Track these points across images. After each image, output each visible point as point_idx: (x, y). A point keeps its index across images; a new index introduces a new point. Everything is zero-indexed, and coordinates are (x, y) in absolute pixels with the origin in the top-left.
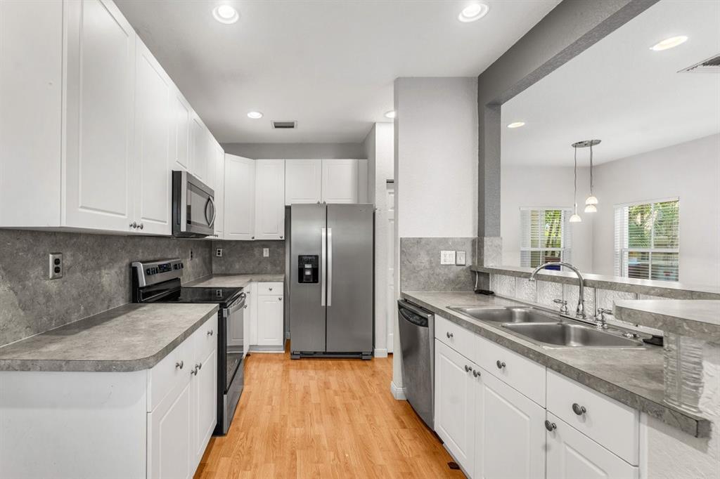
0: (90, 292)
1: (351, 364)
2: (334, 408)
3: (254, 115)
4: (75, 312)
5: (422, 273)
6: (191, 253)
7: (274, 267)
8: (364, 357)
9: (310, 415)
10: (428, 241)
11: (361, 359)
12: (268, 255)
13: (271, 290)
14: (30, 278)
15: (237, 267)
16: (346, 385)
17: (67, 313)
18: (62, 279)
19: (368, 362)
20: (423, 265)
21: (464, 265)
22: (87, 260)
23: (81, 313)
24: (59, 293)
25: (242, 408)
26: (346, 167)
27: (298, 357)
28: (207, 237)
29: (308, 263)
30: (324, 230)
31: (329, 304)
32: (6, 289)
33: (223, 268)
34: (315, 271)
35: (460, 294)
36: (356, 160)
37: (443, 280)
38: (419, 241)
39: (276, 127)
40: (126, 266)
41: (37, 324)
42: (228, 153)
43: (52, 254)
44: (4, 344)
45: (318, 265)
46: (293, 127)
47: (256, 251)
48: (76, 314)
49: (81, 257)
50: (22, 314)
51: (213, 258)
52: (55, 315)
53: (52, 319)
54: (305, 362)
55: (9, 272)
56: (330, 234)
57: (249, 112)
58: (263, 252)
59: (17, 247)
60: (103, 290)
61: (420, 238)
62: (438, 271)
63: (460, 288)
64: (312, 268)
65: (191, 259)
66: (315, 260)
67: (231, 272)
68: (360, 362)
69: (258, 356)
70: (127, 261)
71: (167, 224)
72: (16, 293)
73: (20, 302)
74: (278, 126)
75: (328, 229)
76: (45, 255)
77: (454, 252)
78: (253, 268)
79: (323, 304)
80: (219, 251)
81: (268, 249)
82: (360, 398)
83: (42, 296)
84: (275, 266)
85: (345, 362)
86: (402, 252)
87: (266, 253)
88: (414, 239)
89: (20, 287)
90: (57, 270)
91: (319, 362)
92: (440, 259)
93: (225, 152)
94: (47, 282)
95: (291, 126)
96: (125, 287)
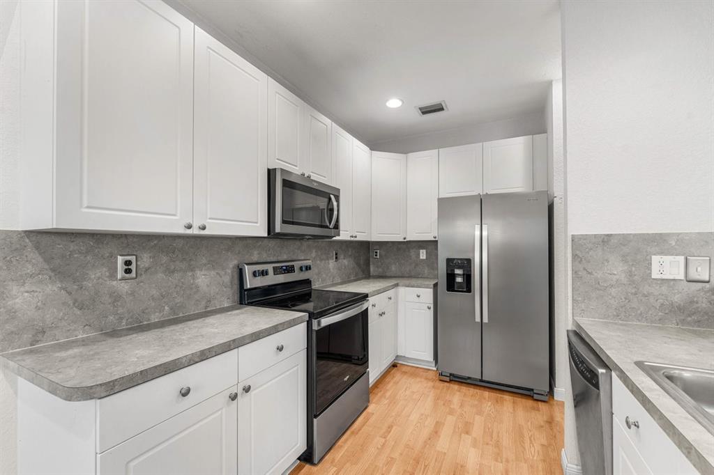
0: (177, 293)
1: (514, 402)
2: (462, 466)
3: (394, 103)
4: (155, 312)
5: (613, 291)
6: (336, 254)
7: (432, 271)
8: (536, 397)
9: (426, 466)
10: (625, 239)
11: (531, 397)
12: (425, 258)
13: (419, 296)
14: (90, 278)
15: (393, 269)
16: (495, 435)
17: (143, 312)
18: (137, 280)
19: (541, 405)
20: (615, 278)
21: (708, 282)
22: (174, 261)
23: (165, 313)
24: (132, 294)
25: (353, 433)
26: (516, 148)
27: (448, 379)
28: (334, 238)
29: (459, 268)
30: (478, 227)
31: (486, 320)
32: (55, 288)
33: (380, 270)
34: (468, 277)
35: (694, 332)
36: (531, 136)
37: (658, 305)
38: (606, 240)
39: (424, 113)
40: (233, 268)
41: (101, 322)
42: (373, 150)
43: (120, 255)
44: (52, 340)
45: (471, 271)
46: (442, 109)
47: (413, 253)
48: (157, 314)
49: (165, 259)
50: (79, 312)
51: (371, 259)
52: (126, 315)
53: (121, 319)
54: (455, 387)
55: (59, 272)
56: (485, 233)
57: (387, 100)
58: (419, 254)
59: (71, 249)
60: (198, 291)
61: (608, 235)
62: (646, 289)
63: (698, 322)
64: (464, 275)
65: (336, 261)
66: (467, 264)
67: (388, 274)
68: (530, 403)
69: (404, 369)
70: (235, 262)
71: (258, 225)
72: (70, 293)
73: (75, 301)
74: (426, 111)
75: (483, 226)
76: (113, 257)
77: (681, 259)
78: (410, 271)
79: (478, 319)
80: (376, 252)
81: (424, 251)
82: (507, 461)
83: (108, 296)
84: (433, 269)
85: (507, 397)
86: (575, 256)
87: (423, 255)
88: (595, 236)
89: (76, 287)
90: (128, 271)
91: (472, 391)
92: (650, 269)
93: (371, 149)
94: (114, 283)
95: (439, 108)
96: (232, 288)
